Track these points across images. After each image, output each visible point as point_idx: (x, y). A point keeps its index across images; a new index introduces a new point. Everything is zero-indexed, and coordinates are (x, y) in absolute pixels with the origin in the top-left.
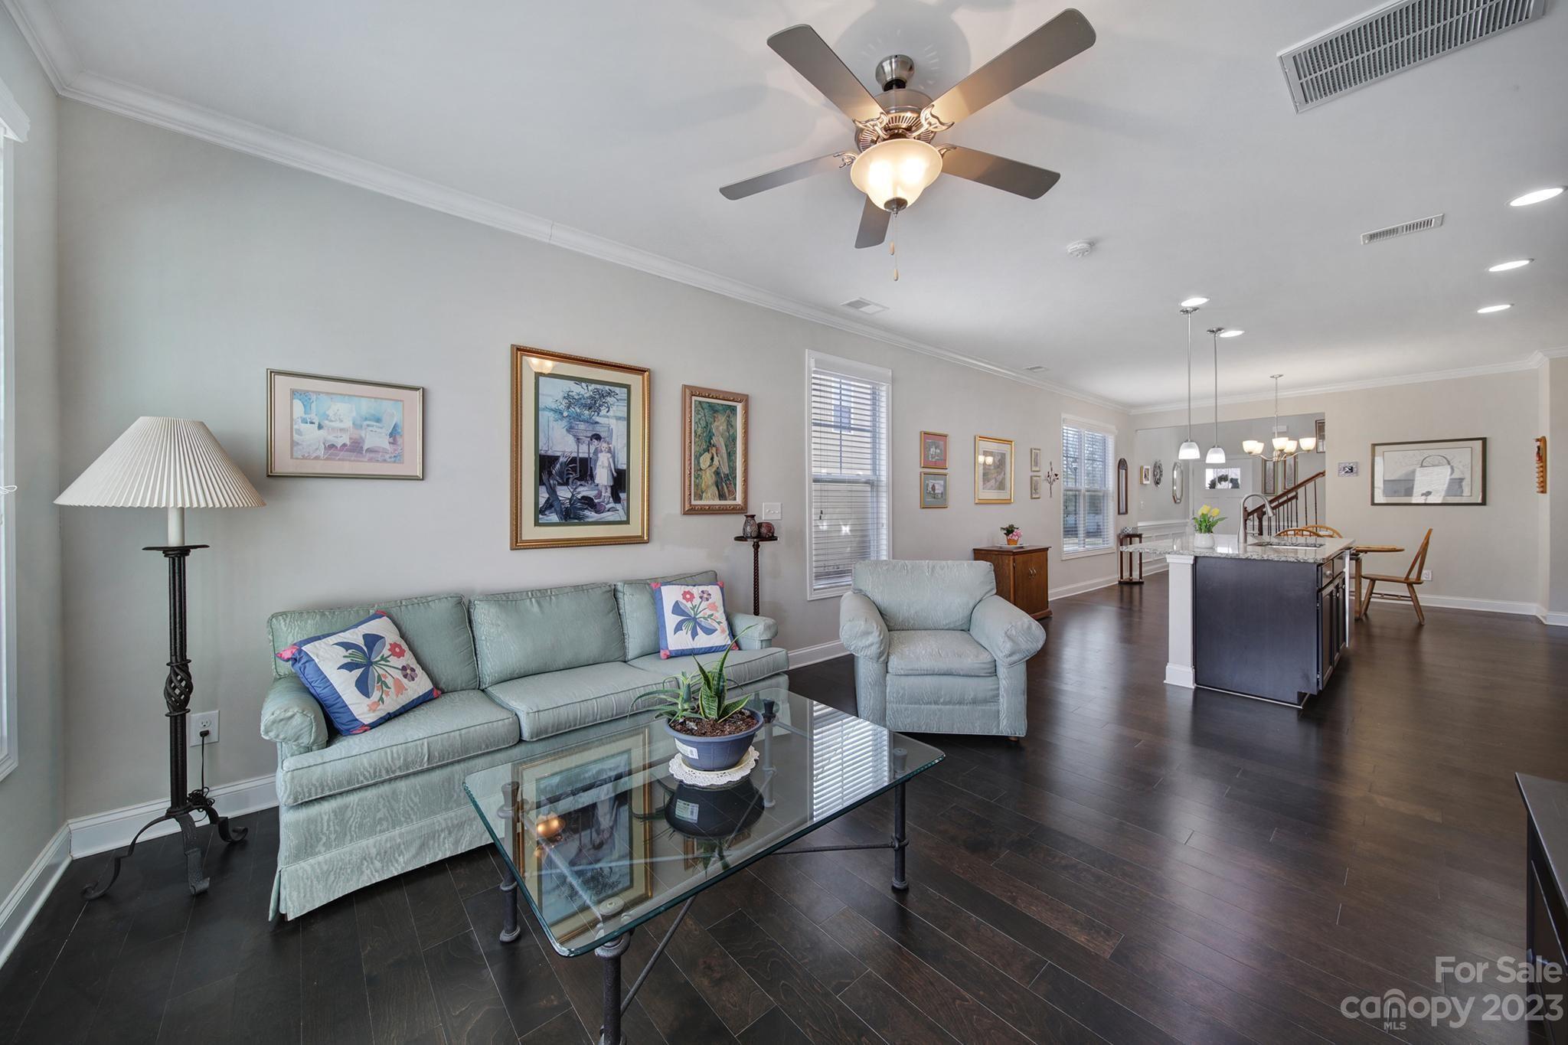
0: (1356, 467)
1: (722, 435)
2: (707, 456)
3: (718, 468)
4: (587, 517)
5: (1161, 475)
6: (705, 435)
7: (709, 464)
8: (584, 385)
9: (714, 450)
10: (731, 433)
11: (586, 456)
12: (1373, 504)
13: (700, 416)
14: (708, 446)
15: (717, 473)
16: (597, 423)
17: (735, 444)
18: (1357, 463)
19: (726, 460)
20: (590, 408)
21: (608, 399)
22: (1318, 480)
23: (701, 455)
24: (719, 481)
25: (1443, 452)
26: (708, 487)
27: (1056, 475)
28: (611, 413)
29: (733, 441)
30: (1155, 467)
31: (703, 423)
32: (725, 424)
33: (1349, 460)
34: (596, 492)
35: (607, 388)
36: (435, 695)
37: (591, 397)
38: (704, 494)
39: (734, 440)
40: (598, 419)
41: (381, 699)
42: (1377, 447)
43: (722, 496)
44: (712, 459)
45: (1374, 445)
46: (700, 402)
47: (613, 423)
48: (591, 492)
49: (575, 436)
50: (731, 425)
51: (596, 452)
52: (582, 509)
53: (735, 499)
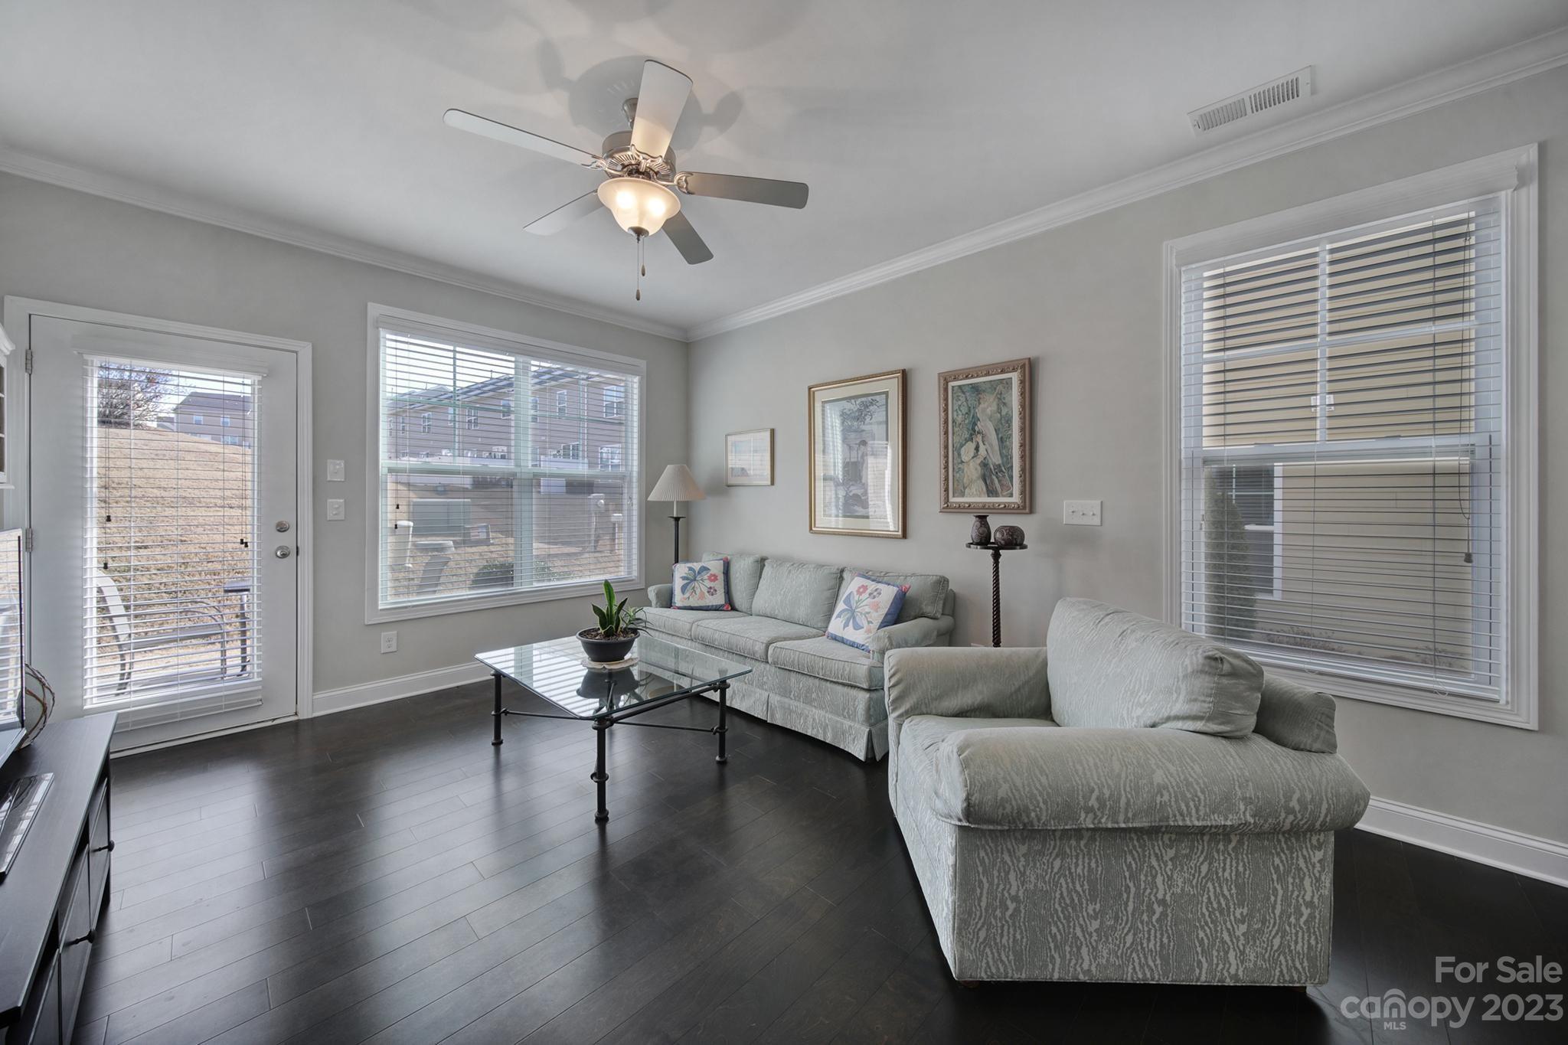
1: (990, 418)
2: (971, 446)
3: (985, 459)
4: (857, 511)
6: (967, 422)
7: (972, 455)
8: (853, 401)
9: (979, 438)
10: (1004, 413)
11: (855, 460)
13: (960, 403)
14: (971, 435)
15: (984, 465)
16: (863, 431)
17: (1010, 426)
19: (997, 448)
20: (858, 419)
21: (871, 408)
23: (962, 446)
24: (987, 474)
26: (971, 482)
28: (873, 419)
29: (1007, 422)
31: (964, 410)
32: (995, 404)
34: (863, 490)
35: (870, 398)
36: (725, 608)
37: (859, 410)
38: (966, 490)
39: (1009, 421)
40: (863, 427)
41: (689, 598)
43: (991, 492)
44: (977, 449)
46: (960, 387)
47: (875, 427)
48: (859, 491)
49: (848, 445)
50: (1002, 402)
51: (864, 455)
52: (853, 505)
53: (1011, 495)
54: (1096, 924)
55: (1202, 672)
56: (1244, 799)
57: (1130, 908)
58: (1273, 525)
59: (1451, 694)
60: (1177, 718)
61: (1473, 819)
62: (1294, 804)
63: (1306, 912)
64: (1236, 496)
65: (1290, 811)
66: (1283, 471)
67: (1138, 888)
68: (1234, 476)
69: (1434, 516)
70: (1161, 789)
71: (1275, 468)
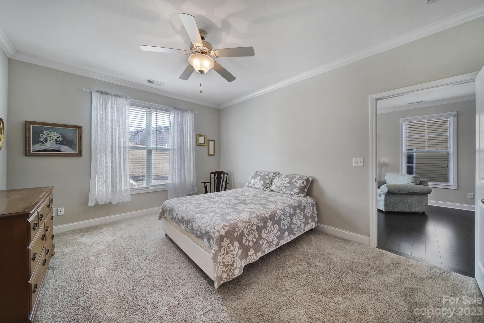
54: (401, 205)
55: (413, 178)
56: (419, 190)
57: (405, 203)
60: (410, 183)
62: (424, 190)
63: (425, 204)
65: (424, 191)
67: (406, 201)
70: (409, 189)
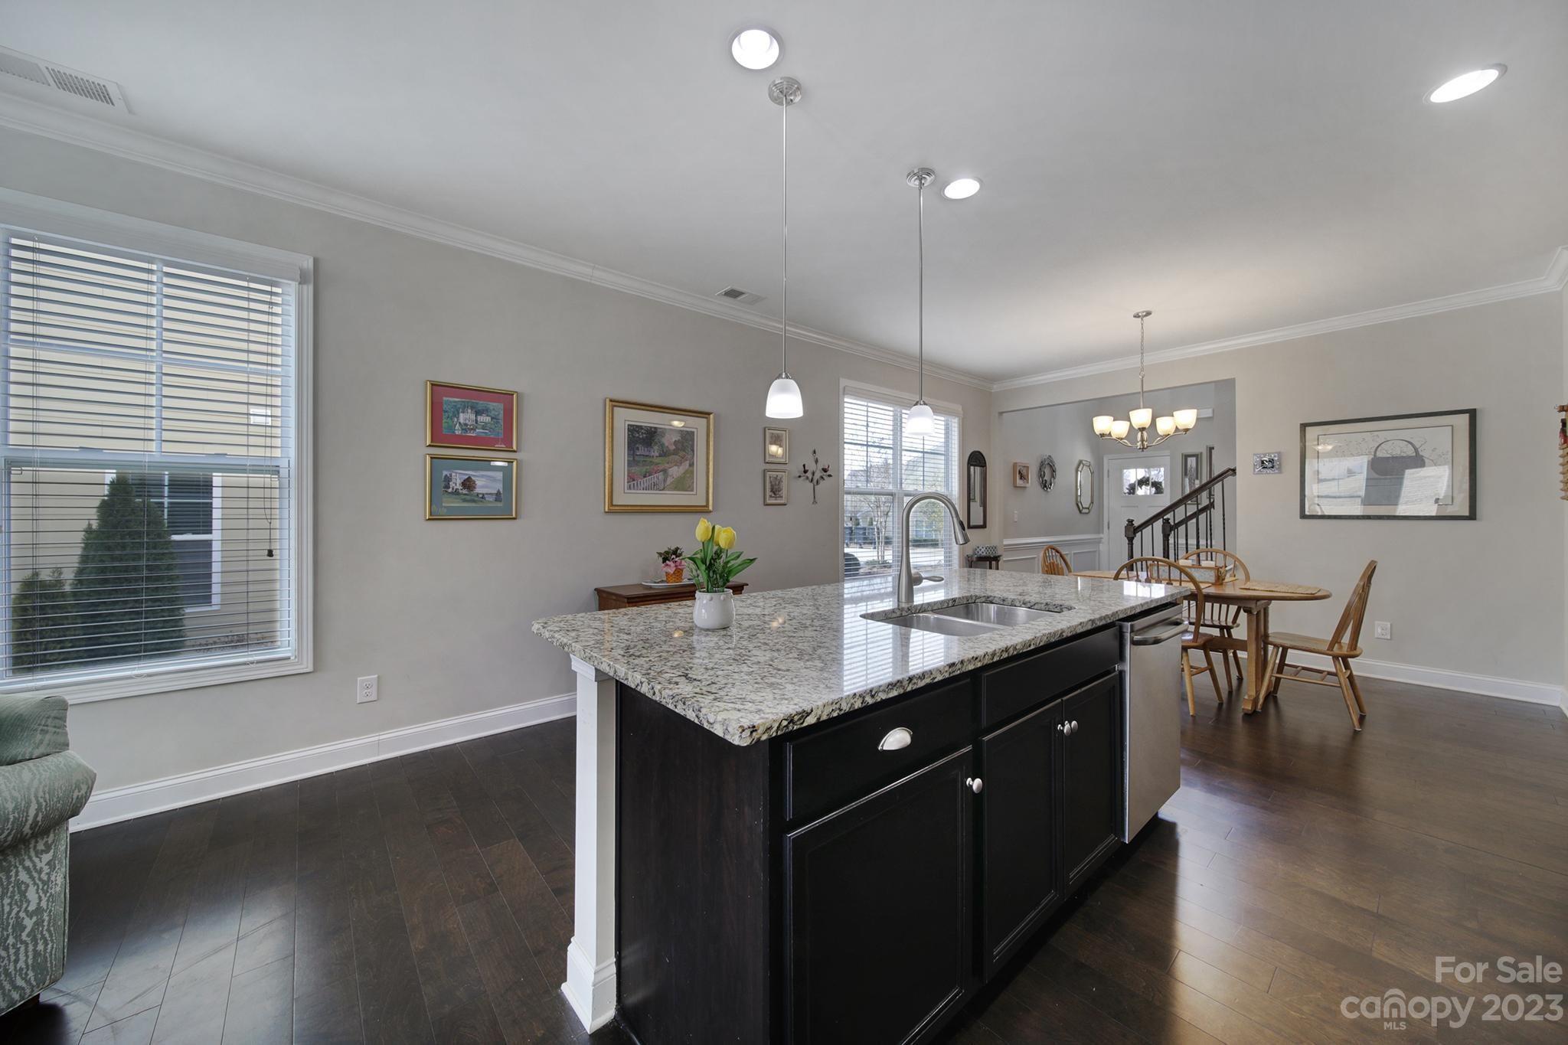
0: (1279, 460)
5: (1053, 476)
12: (1303, 516)
18: (1279, 454)
22: (1228, 480)
25: (1406, 435)
27: (825, 470)
30: (1042, 465)
33: (1268, 450)
42: (1308, 429)
45: (1304, 426)
58: (211, 533)
59: (259, 662)
61: (275, 753)
64: (169, 503)
66: (222, 482)
68: (166, 488)
69: (248, 522)
71: (214, 478)
